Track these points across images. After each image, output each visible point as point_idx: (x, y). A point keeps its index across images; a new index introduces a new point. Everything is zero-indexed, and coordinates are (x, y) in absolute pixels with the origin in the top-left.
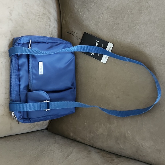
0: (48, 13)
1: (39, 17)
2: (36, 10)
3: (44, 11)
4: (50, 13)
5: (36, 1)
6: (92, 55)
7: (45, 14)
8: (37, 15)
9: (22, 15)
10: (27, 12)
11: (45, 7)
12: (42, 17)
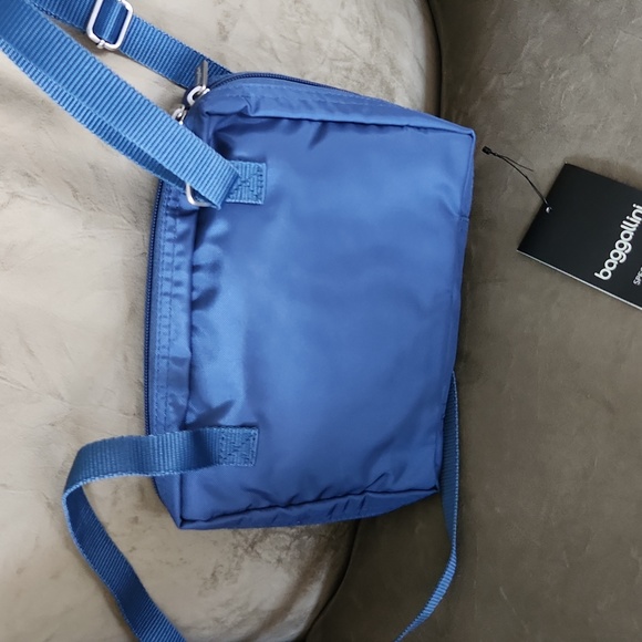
0: (386, 70)
1: (347, 77)
2: (339, 41)
3: (372, 55)
4: (395, 70)
5: (343, 5)
6: (600, 276)
7: (377, 70)
8: (341, 64)
9: (272, 49)
10: (299, 43)
11: (378, 40)
12: (362, 80)
